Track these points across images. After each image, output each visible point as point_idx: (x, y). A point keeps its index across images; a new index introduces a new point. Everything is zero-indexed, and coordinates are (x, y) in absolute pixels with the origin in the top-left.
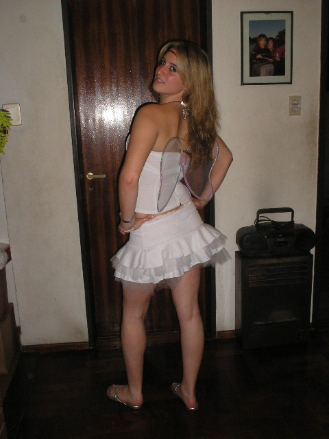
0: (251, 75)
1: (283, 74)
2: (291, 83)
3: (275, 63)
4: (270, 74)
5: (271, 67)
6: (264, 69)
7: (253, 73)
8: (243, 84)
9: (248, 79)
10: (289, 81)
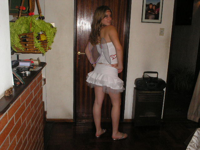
1: (158, 19)
3: (155, 15)
4: (153, 19)
5: (153, 16)
6: (151, 17)
7: (146, 18)
8: (142, 22)
9: (144, 20)
10: (160, 22)
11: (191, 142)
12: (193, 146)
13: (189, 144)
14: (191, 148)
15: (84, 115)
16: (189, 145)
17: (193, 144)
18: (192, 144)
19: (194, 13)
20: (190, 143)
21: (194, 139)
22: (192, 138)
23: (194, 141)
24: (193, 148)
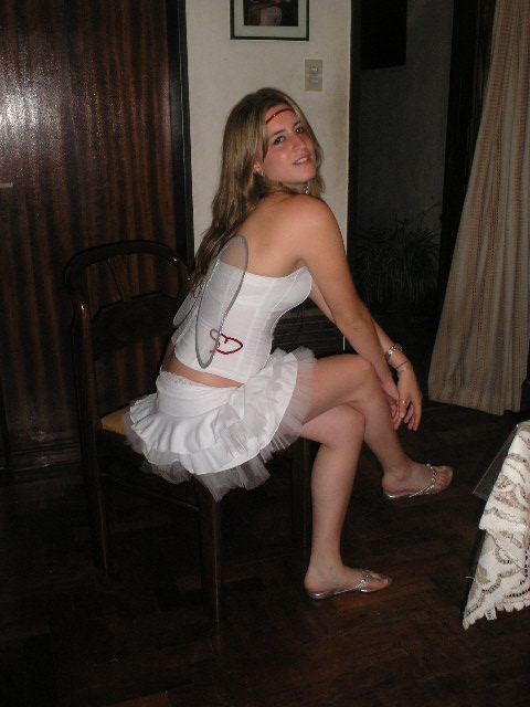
0: (246, 23)
1: (295, 23)
2: (307, 39)
3: (282, 6)
4: (275, 23)
5: (277, 12)
6: (265, 15)
7: (250, 20)
8: (233, 37)
9: (241, 29)
10: (304, 36)
11: (499, 481)
12: (509, 498)
13: (493, 493)
14: (501, 507)
15: (42, 436)
16: (491, 498)
17: (509, 488)
18: (504, 490)
19: (410, 20)
20: (495, 488)
21: (511, 470)
22: (504, 466)
23: (510, 477)
24: (511, 505)
